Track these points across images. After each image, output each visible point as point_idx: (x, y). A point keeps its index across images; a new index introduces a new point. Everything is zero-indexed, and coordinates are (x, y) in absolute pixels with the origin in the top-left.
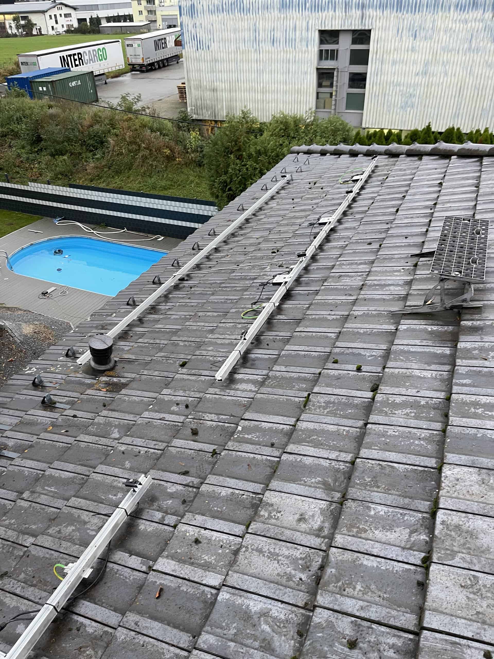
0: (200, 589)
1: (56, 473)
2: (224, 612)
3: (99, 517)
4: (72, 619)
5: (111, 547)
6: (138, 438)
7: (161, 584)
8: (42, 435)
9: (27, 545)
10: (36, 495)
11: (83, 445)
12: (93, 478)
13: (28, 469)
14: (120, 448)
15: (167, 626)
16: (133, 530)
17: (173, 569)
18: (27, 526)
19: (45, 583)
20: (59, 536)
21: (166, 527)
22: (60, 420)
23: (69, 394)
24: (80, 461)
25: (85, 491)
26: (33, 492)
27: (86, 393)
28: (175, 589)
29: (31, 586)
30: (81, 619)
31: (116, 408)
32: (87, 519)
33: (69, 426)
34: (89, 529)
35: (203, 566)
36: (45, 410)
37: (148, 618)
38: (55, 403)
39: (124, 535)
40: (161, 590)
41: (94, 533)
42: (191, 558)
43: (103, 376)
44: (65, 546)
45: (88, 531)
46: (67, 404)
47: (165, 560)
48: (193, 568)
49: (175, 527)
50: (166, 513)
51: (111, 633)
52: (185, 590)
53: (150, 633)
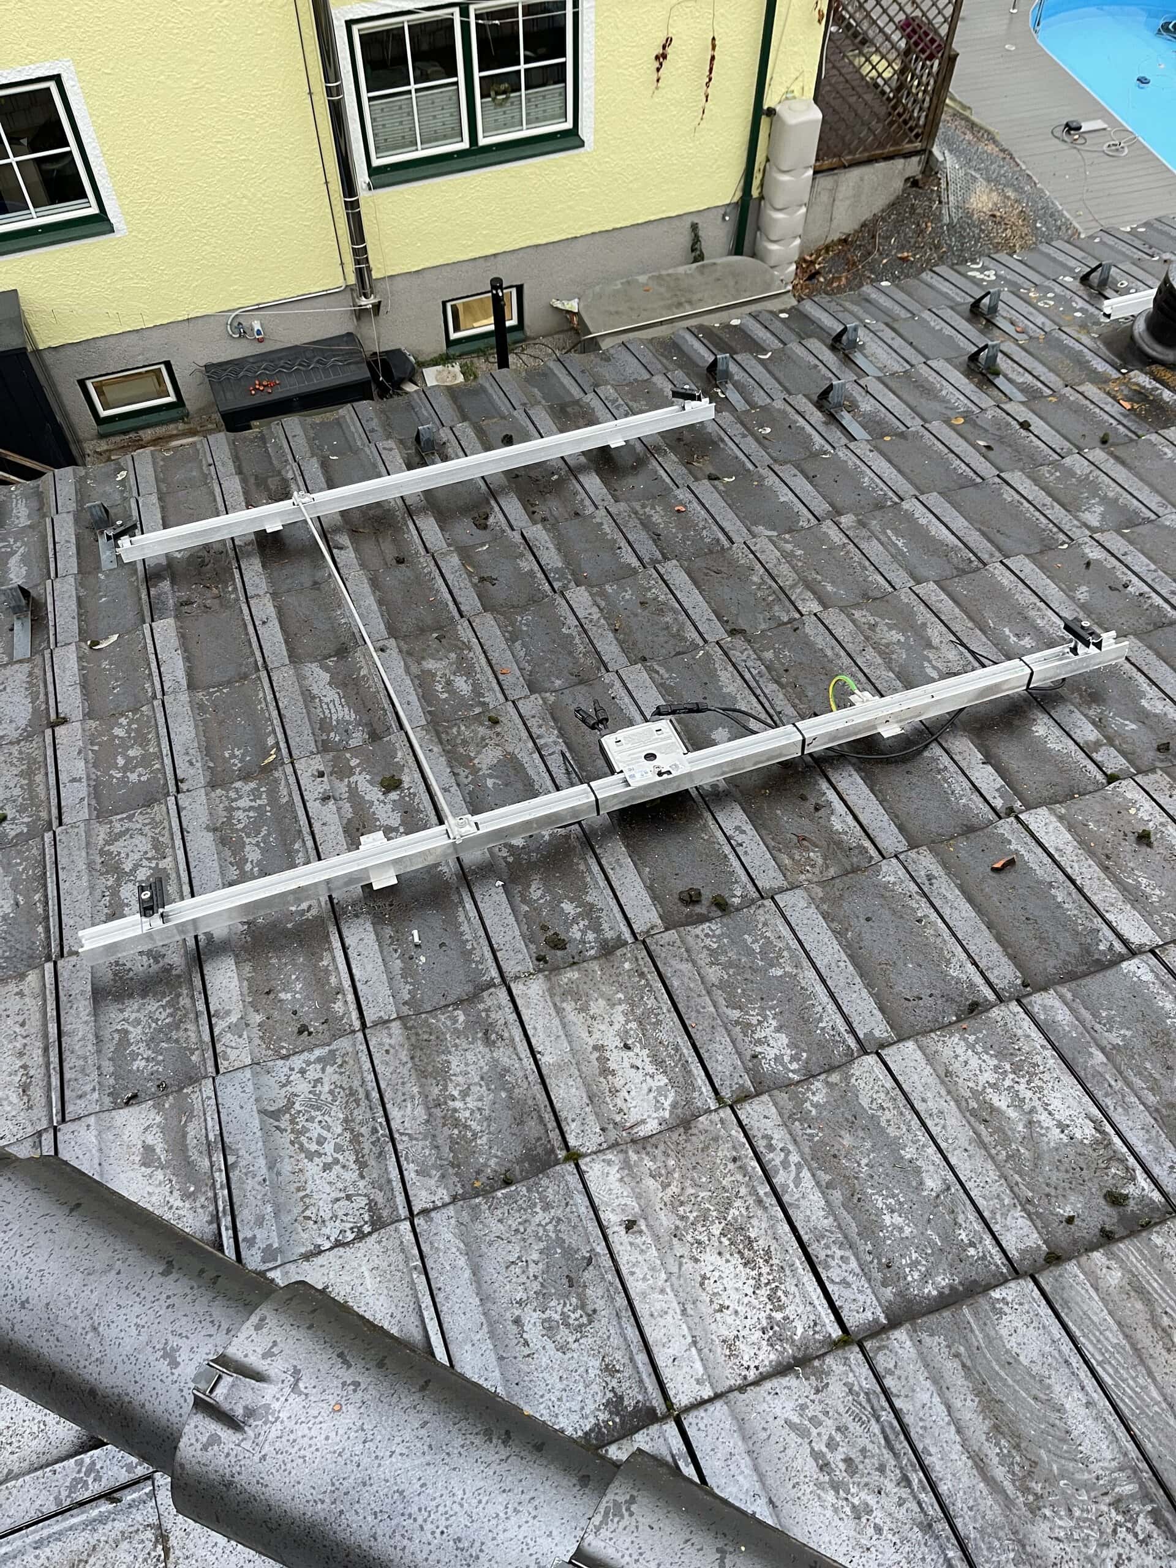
0: (1091, 921)
1: (924, 518)
2: (1118, 995)
3: (961, 654)
4: (816, 783)
5: (956, 721)
6: (1143, 554)
7: (1017, 852)
8: (936, 426)
9: (803, 611)
10: (865, 533)
11: (1008, 495)
12: (993, 575)
13: (872, 475)
14: (1087, 551)
15: (984, 927)
16: (1016, 722)
17: (1061, 847)
18: (819, 578)
19: (802, 695)
20: (869, 633)
21: (1091, 767)
22: (989, 415)
23: (1040, 370)
24: (982, 523)
25: (960, 587)
26: (862, 524)
27: (1080, 389)
28: (1039, 882)
29: (777, 682)
30: (831, 795)
31: (1128, 461)
32: (936, 641)
33: (1001, 440)
34: (930, 662)
35: (1125, 890)
36: (967, 376)
37: (956, 885)
38: (997, 374)
39: (993, 719)
40: (1011, 863)
41: (935, 675)
42: (1108, 857)
43: (1141, 371)
44: (870, 658)
45: (926, 664)
46: (1022, 391)
47: (1054, 819)
48: (1103, 876)
49: (1111, 779)
50: (1111, 742)
51: (872, 858)
52: (1059, 900)
53: (946, 912)
